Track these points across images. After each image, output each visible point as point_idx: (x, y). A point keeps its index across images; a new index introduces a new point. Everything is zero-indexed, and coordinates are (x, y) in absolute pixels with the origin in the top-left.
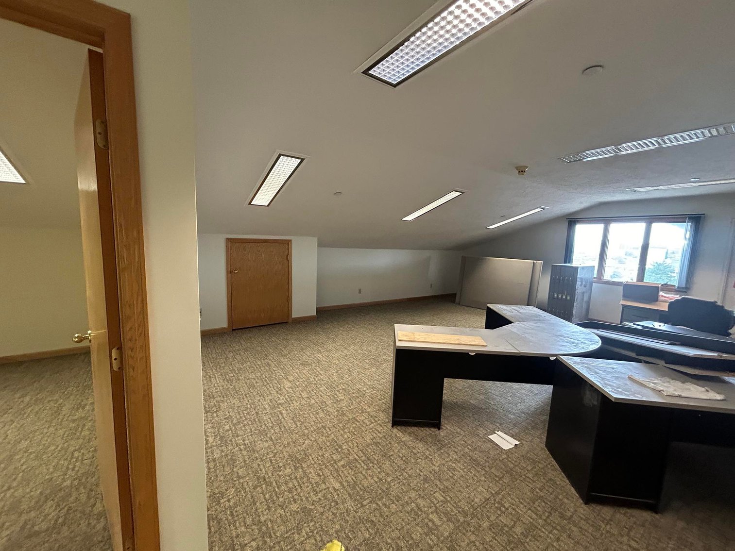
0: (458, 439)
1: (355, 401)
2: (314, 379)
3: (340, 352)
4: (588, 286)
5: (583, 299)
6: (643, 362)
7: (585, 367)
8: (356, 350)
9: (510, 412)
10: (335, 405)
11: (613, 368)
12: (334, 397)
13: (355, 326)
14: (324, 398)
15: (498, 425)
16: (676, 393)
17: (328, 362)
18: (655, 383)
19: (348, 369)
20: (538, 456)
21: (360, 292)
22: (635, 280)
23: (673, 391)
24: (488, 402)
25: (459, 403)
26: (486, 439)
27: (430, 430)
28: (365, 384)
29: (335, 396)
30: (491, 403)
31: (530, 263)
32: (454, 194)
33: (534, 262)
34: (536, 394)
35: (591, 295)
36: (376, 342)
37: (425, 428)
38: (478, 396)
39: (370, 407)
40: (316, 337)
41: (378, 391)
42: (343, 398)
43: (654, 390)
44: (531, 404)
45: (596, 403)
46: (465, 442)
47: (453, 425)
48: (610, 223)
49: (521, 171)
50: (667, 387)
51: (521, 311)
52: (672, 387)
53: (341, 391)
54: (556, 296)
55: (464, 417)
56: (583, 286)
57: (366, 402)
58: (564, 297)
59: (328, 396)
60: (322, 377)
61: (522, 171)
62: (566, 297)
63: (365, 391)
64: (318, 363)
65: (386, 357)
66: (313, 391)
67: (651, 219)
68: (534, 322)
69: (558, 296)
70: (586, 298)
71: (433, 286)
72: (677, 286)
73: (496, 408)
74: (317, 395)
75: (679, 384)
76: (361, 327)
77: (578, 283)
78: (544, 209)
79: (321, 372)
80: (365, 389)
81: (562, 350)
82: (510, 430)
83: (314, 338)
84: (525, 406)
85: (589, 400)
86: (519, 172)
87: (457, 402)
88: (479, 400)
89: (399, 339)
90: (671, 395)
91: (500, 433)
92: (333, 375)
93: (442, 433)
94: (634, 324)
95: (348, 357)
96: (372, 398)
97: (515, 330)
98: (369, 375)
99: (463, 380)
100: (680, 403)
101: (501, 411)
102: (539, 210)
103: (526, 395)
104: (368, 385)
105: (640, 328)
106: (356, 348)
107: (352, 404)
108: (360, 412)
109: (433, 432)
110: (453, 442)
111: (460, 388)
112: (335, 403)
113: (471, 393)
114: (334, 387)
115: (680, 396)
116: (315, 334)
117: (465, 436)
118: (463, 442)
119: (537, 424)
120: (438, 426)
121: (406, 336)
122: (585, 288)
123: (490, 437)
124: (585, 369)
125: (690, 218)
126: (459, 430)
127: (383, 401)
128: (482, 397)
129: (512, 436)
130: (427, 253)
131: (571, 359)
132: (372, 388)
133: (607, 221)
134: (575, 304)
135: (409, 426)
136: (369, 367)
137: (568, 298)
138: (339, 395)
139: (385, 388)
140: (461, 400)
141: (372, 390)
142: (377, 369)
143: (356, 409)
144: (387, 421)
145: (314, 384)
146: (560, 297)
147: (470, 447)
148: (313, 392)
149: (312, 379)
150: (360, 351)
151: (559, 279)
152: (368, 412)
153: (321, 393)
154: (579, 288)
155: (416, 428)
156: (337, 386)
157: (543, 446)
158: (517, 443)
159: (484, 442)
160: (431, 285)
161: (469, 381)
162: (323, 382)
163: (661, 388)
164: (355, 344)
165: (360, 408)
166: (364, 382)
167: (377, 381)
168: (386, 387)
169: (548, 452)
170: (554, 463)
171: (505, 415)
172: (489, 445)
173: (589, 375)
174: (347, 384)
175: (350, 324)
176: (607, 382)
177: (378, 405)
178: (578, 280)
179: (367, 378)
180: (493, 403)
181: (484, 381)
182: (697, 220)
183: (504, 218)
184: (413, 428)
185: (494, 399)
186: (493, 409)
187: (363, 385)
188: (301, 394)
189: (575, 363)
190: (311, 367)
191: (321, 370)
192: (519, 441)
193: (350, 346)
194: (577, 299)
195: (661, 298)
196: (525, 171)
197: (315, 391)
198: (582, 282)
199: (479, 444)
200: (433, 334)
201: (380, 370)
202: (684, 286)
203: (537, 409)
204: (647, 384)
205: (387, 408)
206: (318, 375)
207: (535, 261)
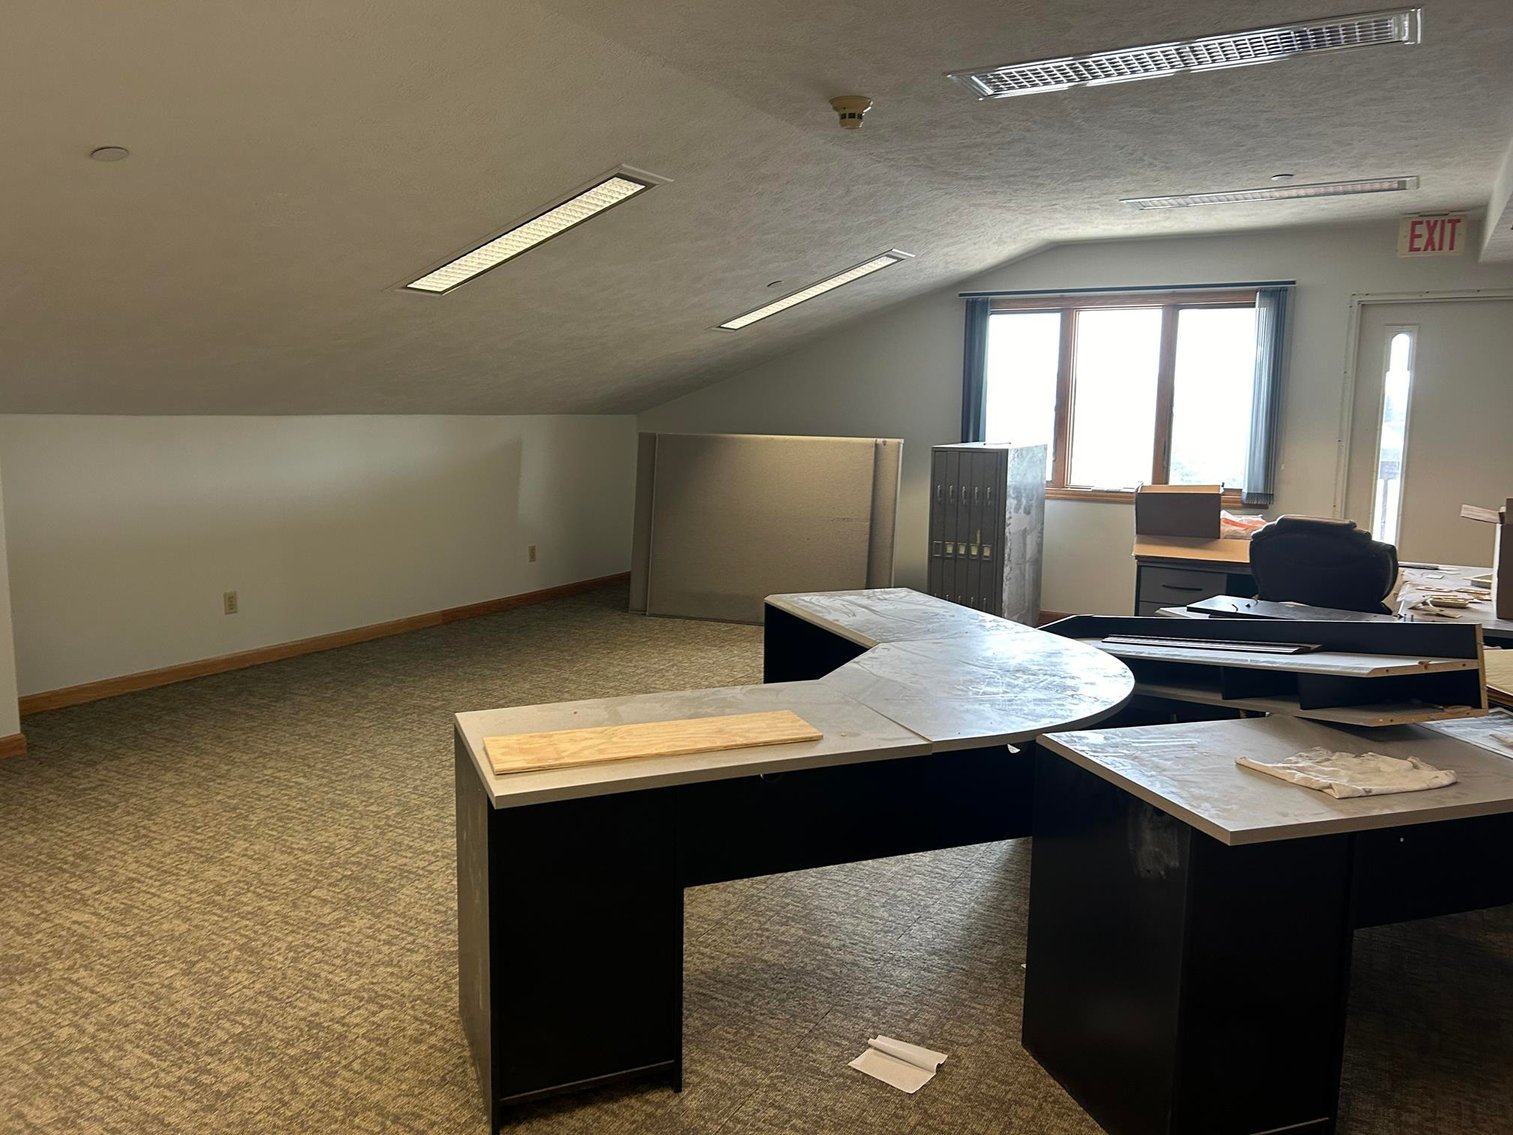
0: (750, 1108)
1: (305, 1073)
2: (77, 1026)
3: (186, 881)
4: (1033, 512)
5: (1024, 556)
6: (1242, 714)
7: (1126, 756)
8: (262, 858)
9: (894, 961)
10: (211, 1118)
11: (1192, 747)
12: (199, 1085)
13: (234, 755)
14: (148, 1101)
15: (869, 1014)
16: (1360, 788)
17: (131, 939)
18: (1301, 770)
19: (241, 948)
20: (1011, 1084)
21: (231, 604)
22: (1148, 481)
23: (1348, 782)
24: (820, 944)
25: (723, 970)
26: (842, 1075)
27: (647, 1102)
28: (336, 992)
29: (206, 1079)
30: (828, 946)
31: (865, 445)
32: (617, 190)
33: (876, 445)
34: (955, 881)
35: (1042, 537)
36: (344, 805)
37: (626, 1101)
38: (783, 929)
39: (379, 1083)
40: (46, 835)
41: (402, 1005)
42: (243, 1077)
43: (1307, 788)
44: (948, 915)
45: (1174, 863)
46: (779, 1108)
47: (723, 1059)
48: (1079, 310)
49: (849, 114)
50: (1333, 774)
51: (879, 607)
52: (1343, 772)
53: (227, 1050)
54: (950, 549)
55: (753, 1020)
56: (1022, 511)
57: (356, 1066)
58: (974, 552)
59: (168, 1087)
60: (114, 1010)
61: (852, 116)
62: (981, 551)
63: (340, 1021)
64: (81, 949)
65: (404, 860)
66: (82, 1084)
67: (1175, 299)
68: (929, 636)
69: (956, 549)
70: (1030, 552)
71: (538, 554)
72: (1245, 491)
73: (849, 958)
74: (110, 1098)
75: (1351, 760)
76: (264, 755)
77: (1011, 503)
78: (900, 260)
79: (108, 990)
80: (339, 1012)
81: (1044, 716)
82: (910, 1021)
83: (32, 840)
84: (933, 928)
85: (1153, 855)
86: (843, 117)
87: (715, 970)
88: (787, 943)
89: (498, 767)
90: (1350, 794)
91: (881, 1041)
92: (170, 987)
93: (691, 1100)
94: (1190, 609)
95: (230, 893)
96: (384, 1043)
97: (885, 672)
98: (346, 951)
99: (720, 885)
100: (1375, 813)
101: (869, 964)
102: (884, 262)
103: (931, 891)
104: (349, 992)
105: (1206, 617)
106: (257, 847)
107: (294, 1092)
108: (339, 1114)
109: (658, 1105)
110: (738, 1121)
111: (718, 915)
112: (211, 1109)
113: (757, 925)
114: (190, 1043)
115: (1368, 795)
116: (32, 819)
117: (773, 1087)
118: (772, 1112)
119: (981, 979)
120: (672, 1079)
121: (523, 751)
122: (1029, 516)
123: (856, 1063)
124: (1128, 762)
125: (1264, 293)
126: (747, 1071)
127: (433, 1040)
128: (796, 930)
129: (922, 1041)
130: (503, 429)
131: (1080, 738)
132: (370, 1000)
133: (1066, 303)
134: (1006, 570)
135: (560, 1110)
136: (336, 915)
137: (987, 552)
138: (226, 1069)
139: (428, 986)
140: (731, 960)
141: (373, 1008)
142: (378, 916)
143: (319, 1106)
144: (466, 1116)
145: (83, 1050)
146: (962, 551)
147: (798, 1122)
148: (85, 1090)
149: (64, 1033)
150: (279, 859)
151: (957, 495)
152: (377, 1105)
153: (127, 1083)
154: (1015, 520)
155: (590, 1110)
156: (205, 1033)
157: (1016, 1044)
158: (942, 1058)
159: (838, 1087)
160: (532, 550)
161: (740, 884)
162: (128, 1033)
163: (1324, 781)
164: (250, 834)
165: (337, 1095)
166: (328, 982)
167: (389, 964)
168: (431, 980)
169: (1032, 1062)
170: (1059, 1091)
171: (882, 975)
172: (859, 1095)
173: (1144, 778)
174: (253, 1013)
175: (205, 752)
176: (1195, 791)
177: (414, 1066)
178: (1010, 492)
179: (338, 962)
180: (835, 943)
181: (790, 874)
182: (1279, 298)
183: (778, 288)
184: (580, 1113)
185: (835, 929)
186: (843, 964)
187: (325, 996)
188: (20, 1116)
189: (1095, 748)
190: (44, 978)
191: (103, 977)
192: (943, 1050)
193: (228, 847)
194: (1009, 555)
195: (1225, 528)
196: (860, 117)
197: (97, 1083)
198: (1018, 498)
199: (827, 1100)
200: (625, 728)
201: (393, 920)
202: (1260, 490)
203: (968, 929)
204: (1285, 774)
205: (457, 1066)
206: (91, 1005)
207: (880, 440)
